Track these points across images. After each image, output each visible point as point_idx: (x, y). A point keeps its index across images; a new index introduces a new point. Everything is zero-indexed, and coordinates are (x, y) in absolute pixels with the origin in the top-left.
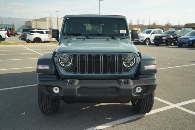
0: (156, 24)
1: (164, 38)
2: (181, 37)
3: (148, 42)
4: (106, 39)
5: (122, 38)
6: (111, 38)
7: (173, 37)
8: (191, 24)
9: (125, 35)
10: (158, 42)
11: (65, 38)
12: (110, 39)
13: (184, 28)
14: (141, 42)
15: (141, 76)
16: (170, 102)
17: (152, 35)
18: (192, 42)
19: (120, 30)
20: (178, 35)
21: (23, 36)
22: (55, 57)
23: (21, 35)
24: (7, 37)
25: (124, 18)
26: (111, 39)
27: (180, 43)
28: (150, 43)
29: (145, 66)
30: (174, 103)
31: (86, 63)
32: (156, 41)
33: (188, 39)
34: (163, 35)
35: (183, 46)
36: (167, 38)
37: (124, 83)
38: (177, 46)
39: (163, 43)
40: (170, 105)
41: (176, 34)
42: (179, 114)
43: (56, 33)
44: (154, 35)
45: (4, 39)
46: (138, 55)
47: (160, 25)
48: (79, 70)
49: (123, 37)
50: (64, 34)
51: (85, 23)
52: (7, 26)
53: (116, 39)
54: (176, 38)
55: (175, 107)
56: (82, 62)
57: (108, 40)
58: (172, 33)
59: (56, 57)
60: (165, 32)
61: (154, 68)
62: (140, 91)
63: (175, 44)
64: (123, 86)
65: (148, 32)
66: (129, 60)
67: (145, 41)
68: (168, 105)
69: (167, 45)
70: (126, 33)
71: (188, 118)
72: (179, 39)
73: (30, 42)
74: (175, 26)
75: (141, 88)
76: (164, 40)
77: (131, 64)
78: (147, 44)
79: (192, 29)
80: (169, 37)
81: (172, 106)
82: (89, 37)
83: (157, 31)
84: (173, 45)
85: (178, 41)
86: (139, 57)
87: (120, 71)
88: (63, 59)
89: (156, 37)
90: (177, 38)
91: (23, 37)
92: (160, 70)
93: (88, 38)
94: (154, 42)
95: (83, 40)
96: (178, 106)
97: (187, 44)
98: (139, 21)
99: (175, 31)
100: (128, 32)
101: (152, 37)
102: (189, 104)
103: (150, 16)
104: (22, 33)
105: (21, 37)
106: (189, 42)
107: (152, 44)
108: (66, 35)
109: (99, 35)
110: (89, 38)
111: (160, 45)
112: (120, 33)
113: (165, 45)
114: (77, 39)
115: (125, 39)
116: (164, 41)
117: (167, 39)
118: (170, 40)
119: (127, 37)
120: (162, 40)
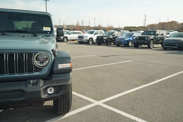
0: (101, 26)
1: (105, 38)
2: (118, 38)
3: (91, 42)
5: (45, 36)
7: (112, 38)
8: (129, 27)
9: (48, 33)
10: (100, 41)
13: (122, 30)
14: (85, 41)
15: (54, 76)
16: (95, 100)
17: (95, 35)
18: (127, 42)
19: (44, 28)
20: (116, 35)
27: (117, 43)
28: (93, 42)
29: (59, 65)
30: (98, 100)
32: (98, 41)
33: (123, 39)
34: (105, 35)
35: (120, 45)
37: (32, 85)
38: (116, 45)
39: (104, 43)
40: (93, 103)
41: (114, 35)
42: (100, 111)
44: (96, 36)
46: (52, 53)
47: (104, 27)
49: (46, 35)
55: (97, 104)
57: (24, 37)
58: (112, 34)
60: (106, 33)
61: (69, 66)
62: (52, 92)
63: (114, 44)
64: (30, 88)
65: (92, 33)
66: (42, 58)
67: (89, 40)
68: (92, 103)
69: (107, 45)
70: (50, 30)
71: (106, 116)
72: (117, 39)
74: (116, 28)
75: (53, 89)
76: (105, 39)
77: (45, 63)
78: (91, 43)
79: (128, 31)
80: (109, 38)
81: (96, 103)
83: (99, 32)
84: (112, 45)
85: (116, 41)
86: (53, 56)
87: (31, 71)
89: (98, 37)
90: (115, 39)
92: (95, 67)
94: (97, 42)
96: (100, 103)
97: (123, 44)
98: (83, 22)
99: (113, 32)
100: (52, 29)
101: (95, 38)
102: (111, 100)
103: (95, 19)
106: (125, 42)
107: (95, 43)
111: (102, 44)
112: (44, 30)
113: (106, 44)
115: (49, 37)
116: (105, 41)
117: (107, 39)
118: (109, 40)
119: (51, 34)
120: (103, 40)
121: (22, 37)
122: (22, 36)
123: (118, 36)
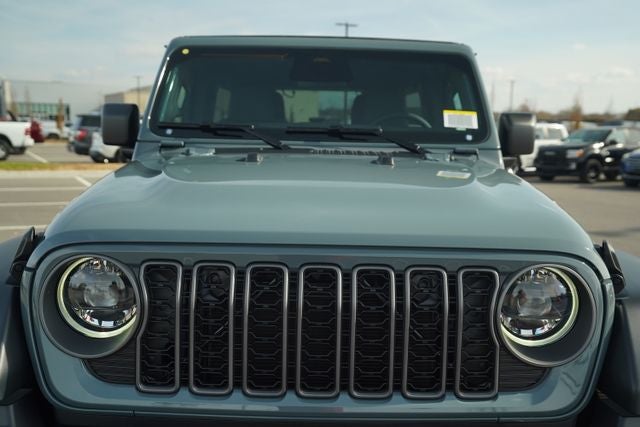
0: (531, 109)
1: (573, 154)
2: (635, 153)
4: (371, 154)
5: (456, 153)
6: (398, 150)
7: (603, 153)
9: (469, 138)
10: (552, 167)
11: (164, 147)
12: (395, 154)
19: (446, 114)
21: (81, 139)
22: (26, 275)
23: (76, 138)
24: (30, 141)
25: (463, 52)
26: (400, 155)
27: (631, 173)
28: (521, 170)
31: (238, 321)
32: (545, 164)
34: (567, 143)
36: (585, 153)
38: (620, 184)
39: (569, 172)
41: (614, 143)
43: (123, 119)
45: (22, 150)
48: (185, 368)
49: (460, 147)
50: (158, 127)
51: (283, 89)
52: (49, 108)
53: (428, 156)
54: (617, 155)
56: (212, 312)
57: (385, 160)
59: (34, 270)
69: (583, 181)
70: (475, 125)
72: (630, 157)
73: (103, 162)
76: (573, 160)
80: (590, 153)
82: (283, 142)
85: (623, 165)
86: (609, 287)
88: (81, 288)
90: (621, 156)
91: (82, 145)
93: (278, 148)
94: (538, 169)
95: (243, 160)
100: (484, 120)
103: (512, 82)
104: (79, 129)
105: (73, 143)
107: (529, 175)
108: (169, 132)
109: (337, 134)
110: (287, 150)
111: (558, 178)
112: (447, 124)
114: (218, 151)
115: (472, 158)
116: (573, 166)
117: (582, 160)
118: (592, 162)
119: (481, 145)
120: (568, 161)
121: (374, 162)
122: (376, 158)
123: (630, 147)
